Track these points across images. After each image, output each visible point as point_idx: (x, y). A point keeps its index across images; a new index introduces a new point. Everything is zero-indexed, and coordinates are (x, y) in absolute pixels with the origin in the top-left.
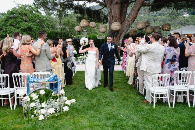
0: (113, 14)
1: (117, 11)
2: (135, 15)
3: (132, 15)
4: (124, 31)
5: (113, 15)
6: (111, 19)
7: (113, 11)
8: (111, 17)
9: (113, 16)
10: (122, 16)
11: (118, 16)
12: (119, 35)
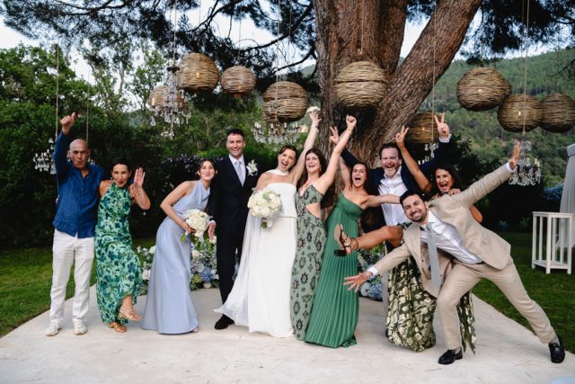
0: (342, 27)
1: (364, 16)
2: (454, 36)
3: (440, 33)
4: (398, 113)
5: (344, 36)
6: (334, 54)
7: (341, 16)
8: (335, 46)
9: (341, 41)
10: (385, 43)
11: (367, 38)
12: (375, 131)
